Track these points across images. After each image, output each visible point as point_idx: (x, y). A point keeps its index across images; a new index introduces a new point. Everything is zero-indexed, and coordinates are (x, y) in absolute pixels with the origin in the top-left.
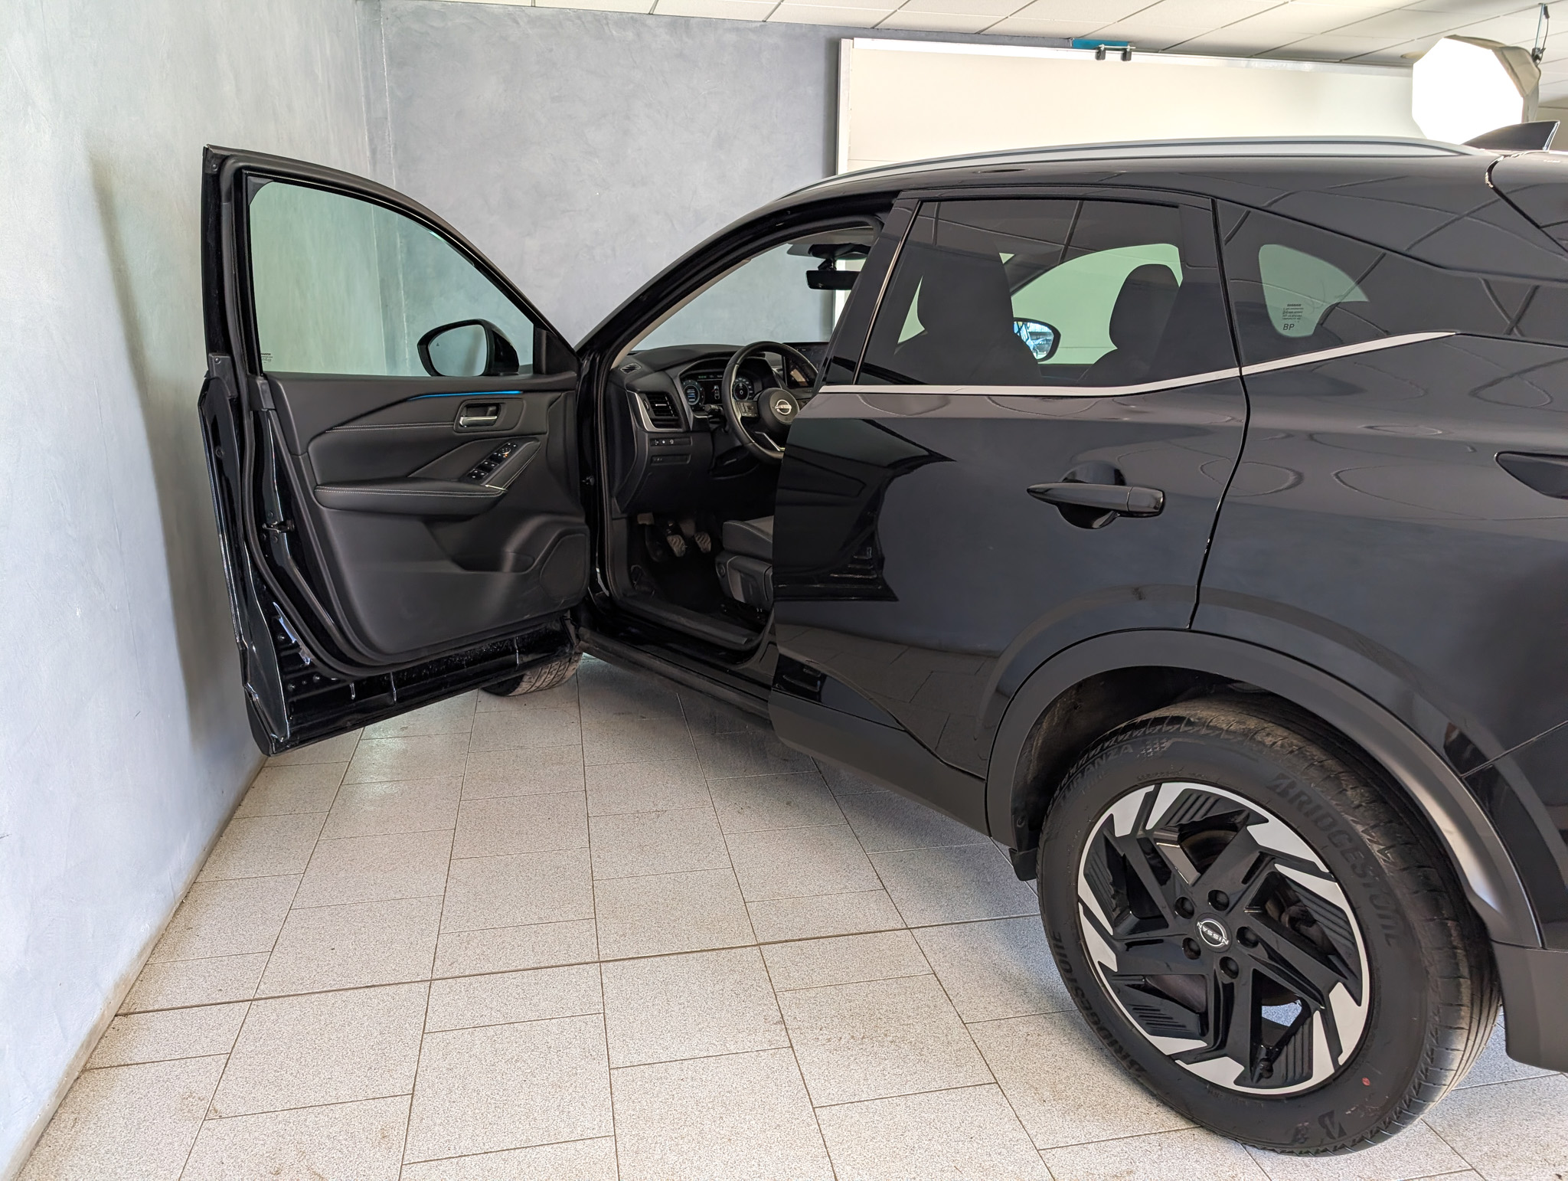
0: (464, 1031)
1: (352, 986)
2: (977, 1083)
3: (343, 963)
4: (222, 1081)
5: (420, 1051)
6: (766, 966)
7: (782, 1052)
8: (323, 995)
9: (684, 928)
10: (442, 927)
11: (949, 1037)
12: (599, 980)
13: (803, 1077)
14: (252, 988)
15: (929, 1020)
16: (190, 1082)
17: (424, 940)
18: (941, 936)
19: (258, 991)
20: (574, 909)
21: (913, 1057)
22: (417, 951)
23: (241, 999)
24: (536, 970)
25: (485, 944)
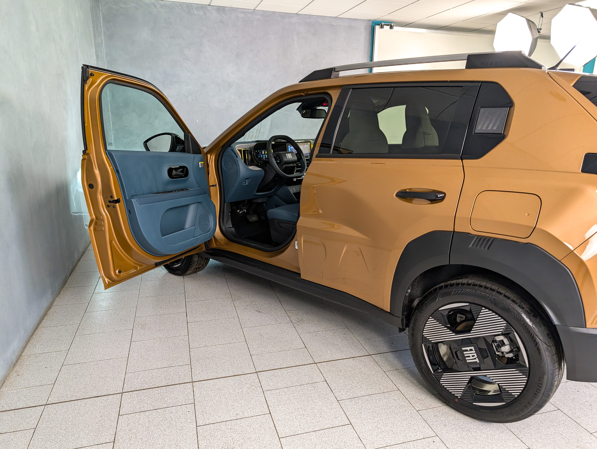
0: (136, 414)
1: (89, 397)
2: (343, 425)
3: (85, 387)
4: (32, 441)
5: (117, 423)
6: (259, 381)
7: (267, 416)
8: (76, 401)
10: (127, 370)
11: (332, 407)
12: (192, 390)
13: (275, 426)
14: (46, 400)
15: (324, 400)
16: (18, 442)
17: (120, 376)
18: (328, 366)
19: (48, 401)
20: (182, 361)
21: (318, 415)
22: (116, 381)
23: (41, 405)
24: (166, 387)
25: (145, 376)
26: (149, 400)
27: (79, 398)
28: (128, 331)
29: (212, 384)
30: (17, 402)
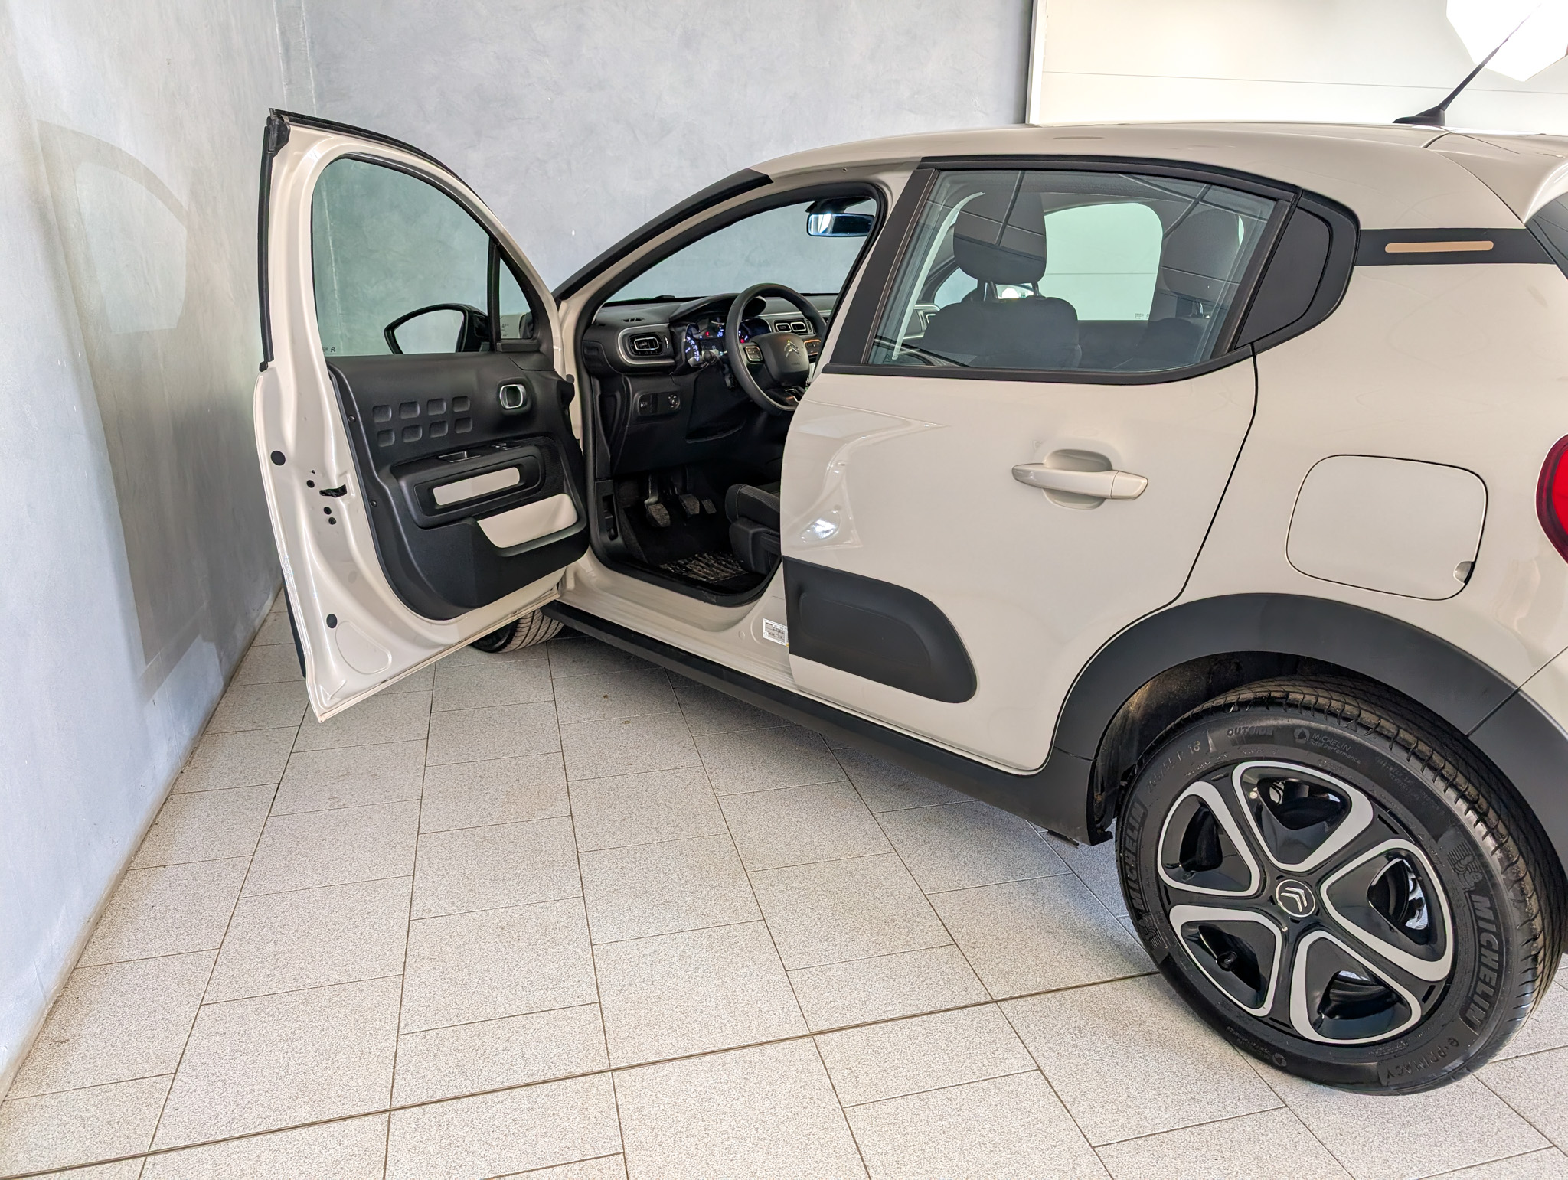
1: (284, 1125)
3: (272, 1087)
6: (825, 1067)
8: (245, 1141)
9: (714, 1013)
10: (402, 1025)
12: (613, 1100)
14: (147, 1135)
15: (1047, 1144)
17: (379, 1046)
18: (1036, 1012)
19: (156, 1138)
20: (571, 990)
22: (369, 1063)
23: (132, 1153)
24: (528, 1088)
25: (460, 1048)
26: (478, 1139)
27: (253, 1131)
28: (399, 881)
29: (675, 1077)
30: (59, 1141)
